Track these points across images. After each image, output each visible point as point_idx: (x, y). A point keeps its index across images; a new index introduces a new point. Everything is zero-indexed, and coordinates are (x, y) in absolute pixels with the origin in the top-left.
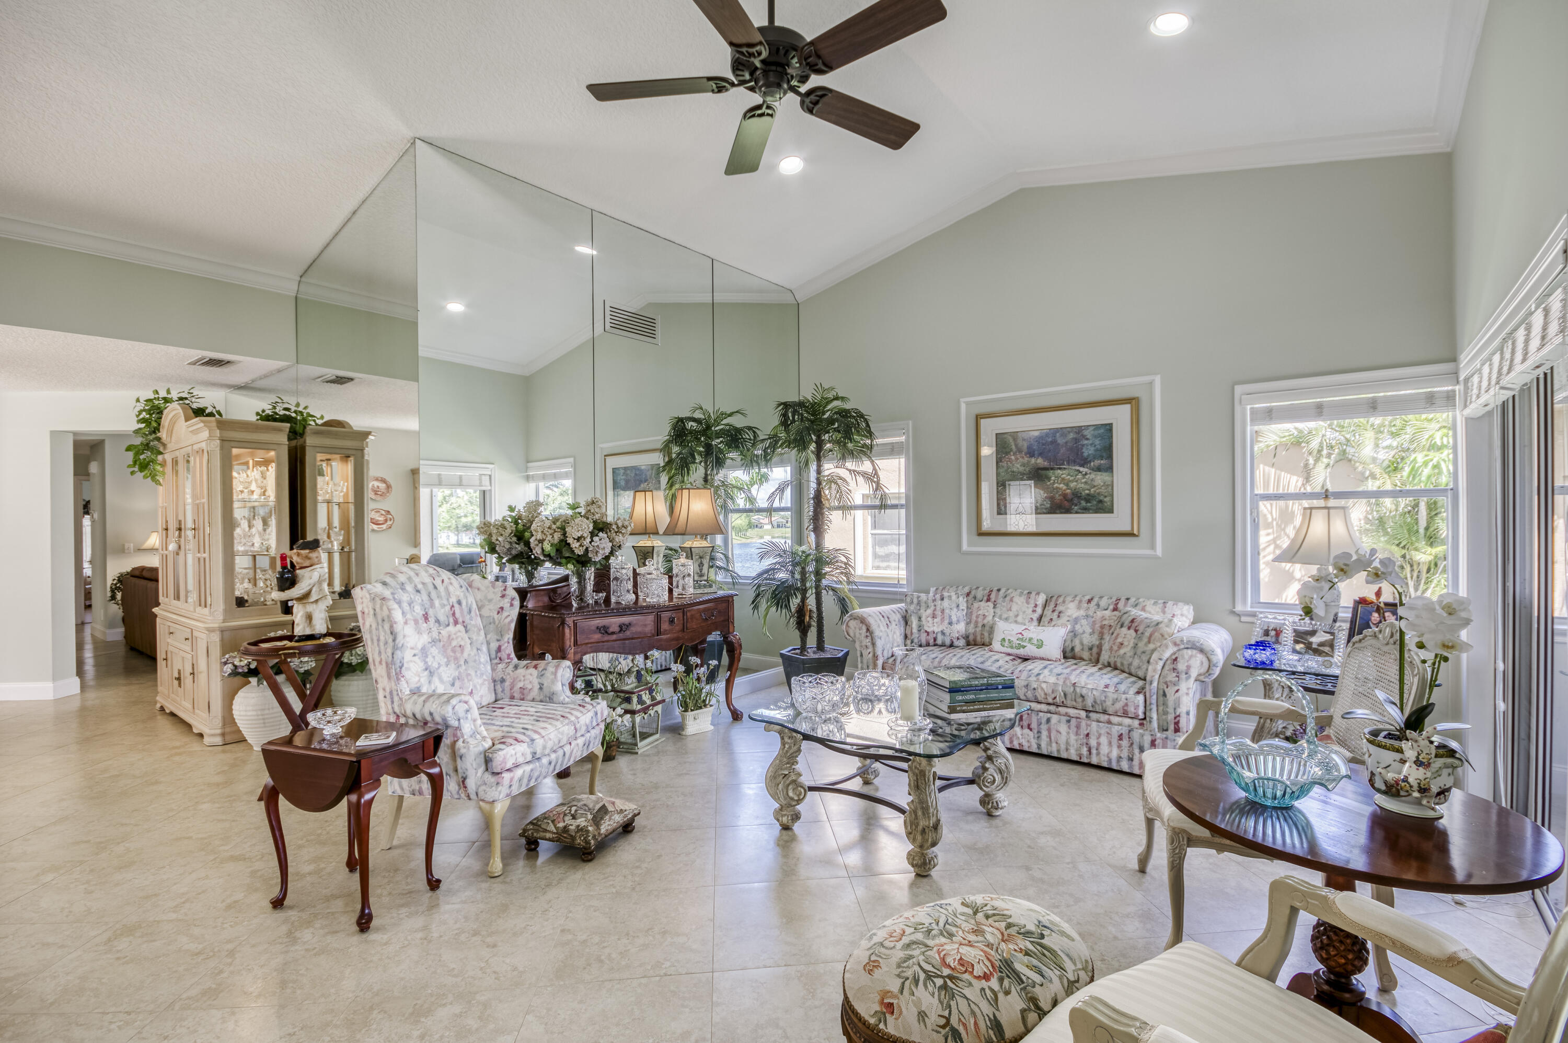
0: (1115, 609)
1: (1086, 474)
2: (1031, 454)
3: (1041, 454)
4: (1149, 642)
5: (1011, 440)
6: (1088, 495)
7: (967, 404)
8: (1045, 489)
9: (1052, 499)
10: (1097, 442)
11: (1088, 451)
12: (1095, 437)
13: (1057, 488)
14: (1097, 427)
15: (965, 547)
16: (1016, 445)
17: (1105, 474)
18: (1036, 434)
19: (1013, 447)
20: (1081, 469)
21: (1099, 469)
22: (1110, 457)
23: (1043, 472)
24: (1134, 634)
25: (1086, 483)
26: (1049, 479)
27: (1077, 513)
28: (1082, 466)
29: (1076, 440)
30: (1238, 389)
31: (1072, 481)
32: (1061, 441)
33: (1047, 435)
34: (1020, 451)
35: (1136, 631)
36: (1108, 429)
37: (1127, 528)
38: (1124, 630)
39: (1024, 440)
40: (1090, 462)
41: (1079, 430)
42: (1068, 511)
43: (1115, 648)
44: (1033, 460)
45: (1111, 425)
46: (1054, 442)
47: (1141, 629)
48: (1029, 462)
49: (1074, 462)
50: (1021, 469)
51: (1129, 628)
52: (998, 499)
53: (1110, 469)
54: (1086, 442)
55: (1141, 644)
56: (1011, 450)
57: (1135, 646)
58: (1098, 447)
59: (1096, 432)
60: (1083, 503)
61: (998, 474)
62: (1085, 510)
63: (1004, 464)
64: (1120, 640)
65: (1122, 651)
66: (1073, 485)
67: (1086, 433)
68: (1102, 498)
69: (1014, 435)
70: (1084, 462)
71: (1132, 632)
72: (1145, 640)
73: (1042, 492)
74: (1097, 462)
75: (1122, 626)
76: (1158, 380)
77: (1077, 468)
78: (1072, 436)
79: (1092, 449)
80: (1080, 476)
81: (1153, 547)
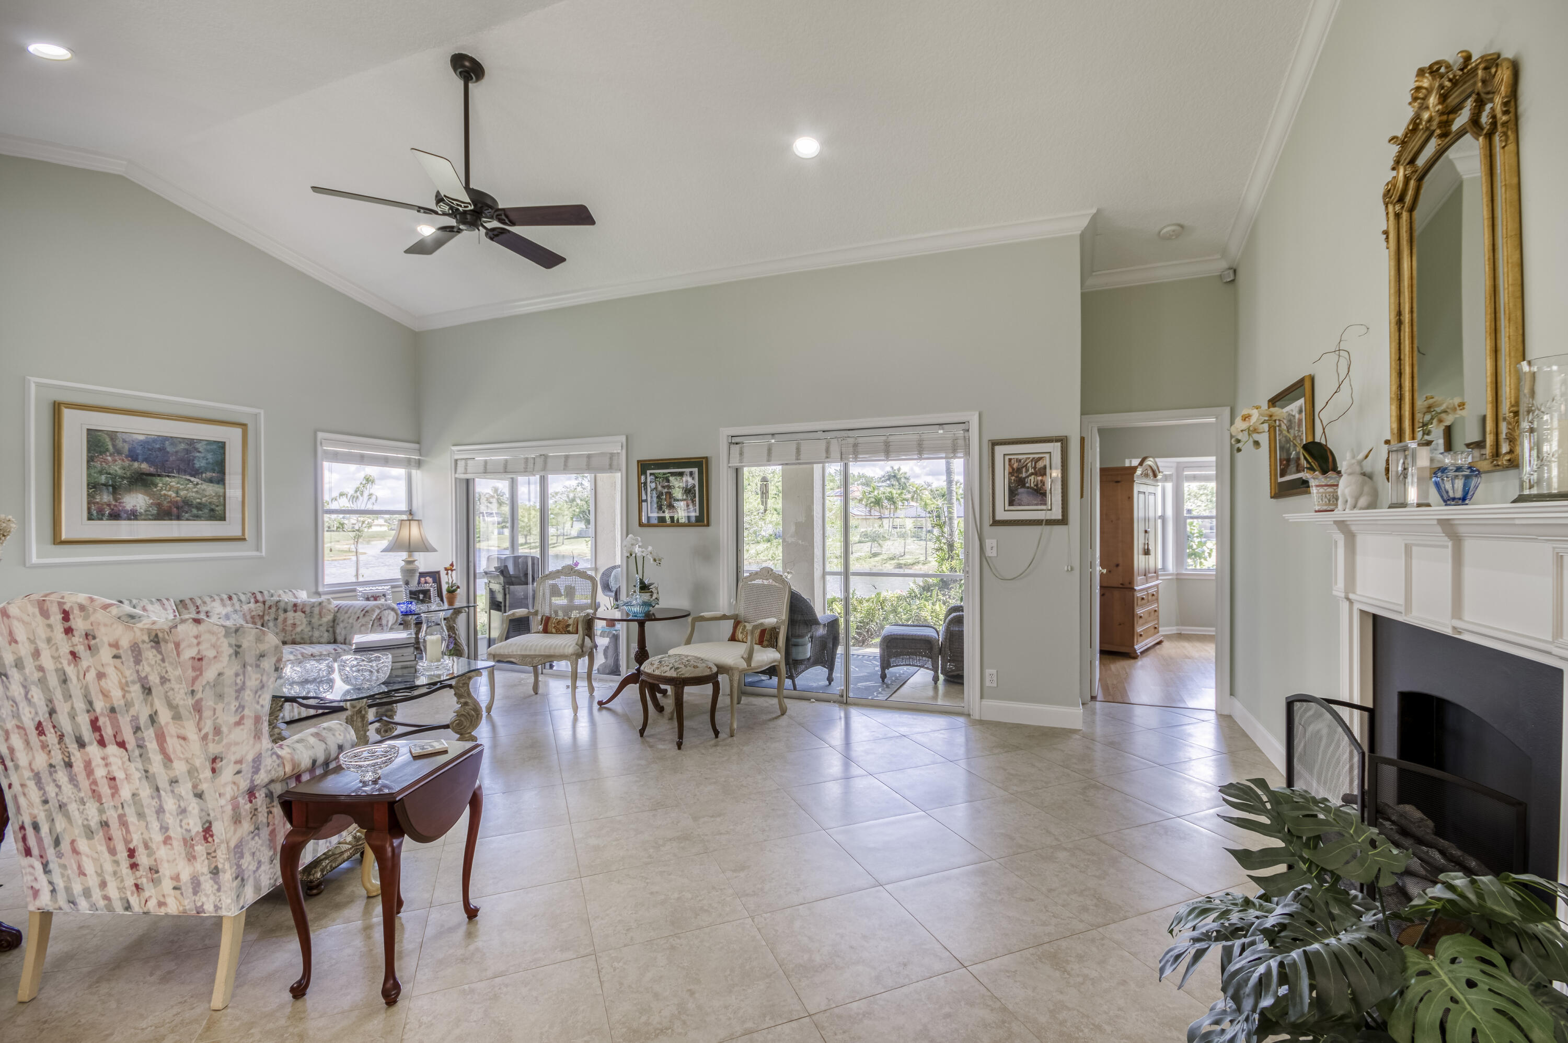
0: (257, 602)
1: (197, 484)
2: (133, 457)
3: (146, 460)
4: (321, 617)
5: (108, 439)
6: (200, 503)
7: (38, 385)
8: (151, 495)
9: (159, 505)
10: (210, 456)
11: (199, 464)
12: (208, 451)
13: (165, 495)
14: (209, 443)
15: (34, 560)
16: (114, 446)
17: (216, 486)
18: (142, 438)
19: (110, 447)
20: (192, 479)
21: (211, 481)
22: (223, 472)
23: (149, 478)
24: (303, 615)
25: (197, 492)
26: (156, 486)
27: (187, 520)
28: (192, 476)
29: (187, 451)
30: (320, 435)
31: (183, 489)
32: (169, 449)
33: (154, 441)
34: (119, 452)
35: (304, 612)
36: (222, 446)
37: (238, 533)
38: (290, 614)
39: (124, 441)
40: (202, 473)
41: (191, 442)
42: (178, 518)
43: (289, 628)
44: (136, 465)
45: (224, 443)
46: (162, 449)
47: (308, 610)
48: (130, 466)
49: (185, 472)
50: (120, 472)
51: (295, 611)
52: (89, 503)
53: (221, 481)
54: (198, 454)
55: (315, 620)
56: (107, 450)
57: (310, 623)
58: (211, 461)
59: (209, 447)
60: (195, 511)
61: (89, 475)
62: (197, 517)
63: (98, 465)
64: (290, 622)
65: (298, 629)
66: (182, 493)
67: (198, 446)
68: (213, 507)
69: (113, 435)
70: (195, 473)
71: (299, 613)
72: (316, 617)
73: (147, 498)
74: (209, 474)
75: (285, 611)
76: (262, 412)
77: (188, 477)
78: (183, 446)
79: (204, 461)
80: (190, 485)
81: (258, 548)
